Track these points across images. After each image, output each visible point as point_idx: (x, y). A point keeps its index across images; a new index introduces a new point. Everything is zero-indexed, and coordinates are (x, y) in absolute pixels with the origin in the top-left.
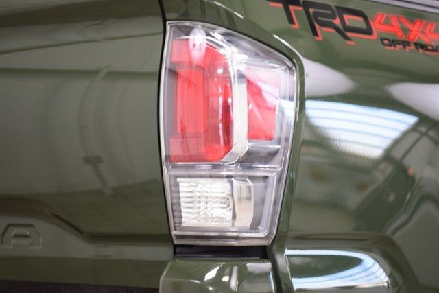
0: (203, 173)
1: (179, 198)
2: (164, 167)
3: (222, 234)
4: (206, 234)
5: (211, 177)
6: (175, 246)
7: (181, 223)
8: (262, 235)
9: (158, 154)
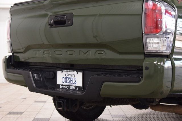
0: (152, 36)
1: (147, 43)
2: (143, 35)
3: (157, 52)
4: (152, 52)
5: (154, 37)
6: (145, 55)
7: (147, 49)
8: (168, 52)
9: (142, 32)
